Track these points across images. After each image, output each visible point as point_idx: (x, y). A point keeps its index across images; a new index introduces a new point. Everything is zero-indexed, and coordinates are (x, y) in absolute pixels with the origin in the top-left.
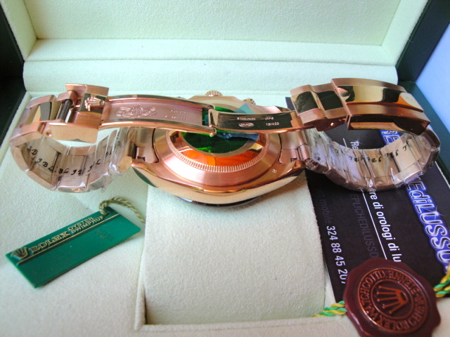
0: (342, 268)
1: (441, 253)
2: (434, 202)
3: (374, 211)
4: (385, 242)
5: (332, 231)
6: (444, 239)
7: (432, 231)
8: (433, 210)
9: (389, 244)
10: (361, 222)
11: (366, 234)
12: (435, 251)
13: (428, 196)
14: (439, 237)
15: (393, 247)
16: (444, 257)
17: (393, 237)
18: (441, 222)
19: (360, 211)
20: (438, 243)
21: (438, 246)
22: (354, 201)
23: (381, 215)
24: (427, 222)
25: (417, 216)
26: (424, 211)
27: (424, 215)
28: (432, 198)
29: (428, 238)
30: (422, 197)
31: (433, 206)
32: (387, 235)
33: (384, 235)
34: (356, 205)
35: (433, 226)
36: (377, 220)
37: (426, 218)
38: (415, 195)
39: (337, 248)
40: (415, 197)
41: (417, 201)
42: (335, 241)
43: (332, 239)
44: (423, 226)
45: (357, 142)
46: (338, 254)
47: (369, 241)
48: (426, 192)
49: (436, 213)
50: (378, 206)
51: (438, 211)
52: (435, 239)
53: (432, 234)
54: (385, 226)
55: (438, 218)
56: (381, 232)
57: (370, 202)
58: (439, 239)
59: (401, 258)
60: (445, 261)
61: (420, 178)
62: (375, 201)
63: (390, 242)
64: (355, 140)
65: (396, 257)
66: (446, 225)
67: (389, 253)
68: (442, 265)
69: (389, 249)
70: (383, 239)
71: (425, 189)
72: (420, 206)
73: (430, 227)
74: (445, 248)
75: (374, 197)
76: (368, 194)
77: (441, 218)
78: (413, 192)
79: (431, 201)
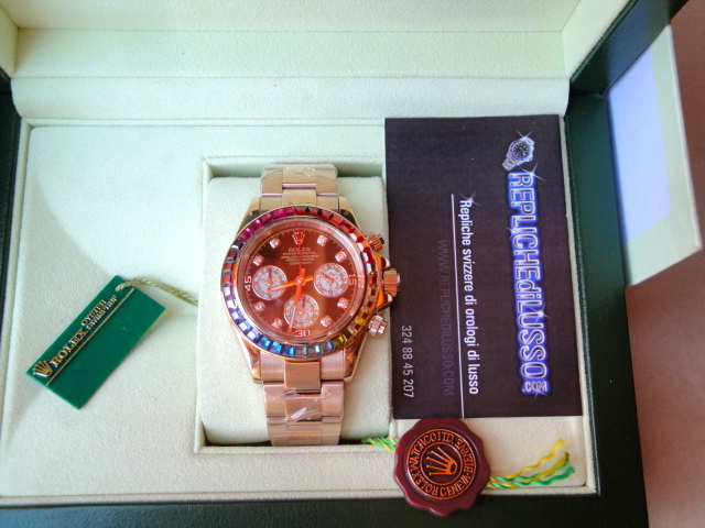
0: (408, 378)
1: (527, 366)
2: (545, 299)
3: (464, 307)
4: (466, 348)
5: (407, 332)
6: (536, 349)
8: (538, 309)
9: (469, 352)
10: (444, 322)
11: (445, 338)
12: (520, 362)
13: (540, 289)
14: (531, 346)
15: (473, 355)
16: (529, 370)
17: (476, 343)
18: (542, 325)
19: (446, 307)
20: (527, 353)
21: (526, 357)
22: (443, 293)
23: (470, 313)
24: (525, 325)
25: (515, 315)
26: (527, 310)
27: (524, 315)
28: (544, 292)
29: (518, 345)
30: (531, 290)
31: (541, 303)
32: (470, 340)
33: (467, 341)
34: (444, 299)
35: (530, 331)
36: (463, 315)
37: (526, 321)
38: (523, 286)
39: (408, 353)
40: (522, 290)
41: (523, 296)
42: (408, 345)
43: (405, 342)
44: (517, 329)
45: (470, 201)
46: (408, 361)
47: (446, 347)
48: (539, 284)
49: (541, 314)
50: (470, 300)
51: (546, 312)
52: (526, 348)
53: (525, 341)
54: (472, 329)
55: (541, 320)
56: (464, 335)
57: (463, 293)
58: (531, 348)
59: (478, 370)
60: (528, 375)
61: (538, 261)
62: (469, 293)
63: (472, 348)
64: (469, 196)
65: (472, 368)
66: (546, 331)
67: (466, 362)
68: (522, 380)
69: (467, 357)
70: (463, 344)
71: (539, 278)
72: (523, 303)
73: (525, 332)
74: (535, 360)
75: (469, 288)
76: (462, 284)
77: (544, 320)
78: (522, 282)
79: (540, 296)
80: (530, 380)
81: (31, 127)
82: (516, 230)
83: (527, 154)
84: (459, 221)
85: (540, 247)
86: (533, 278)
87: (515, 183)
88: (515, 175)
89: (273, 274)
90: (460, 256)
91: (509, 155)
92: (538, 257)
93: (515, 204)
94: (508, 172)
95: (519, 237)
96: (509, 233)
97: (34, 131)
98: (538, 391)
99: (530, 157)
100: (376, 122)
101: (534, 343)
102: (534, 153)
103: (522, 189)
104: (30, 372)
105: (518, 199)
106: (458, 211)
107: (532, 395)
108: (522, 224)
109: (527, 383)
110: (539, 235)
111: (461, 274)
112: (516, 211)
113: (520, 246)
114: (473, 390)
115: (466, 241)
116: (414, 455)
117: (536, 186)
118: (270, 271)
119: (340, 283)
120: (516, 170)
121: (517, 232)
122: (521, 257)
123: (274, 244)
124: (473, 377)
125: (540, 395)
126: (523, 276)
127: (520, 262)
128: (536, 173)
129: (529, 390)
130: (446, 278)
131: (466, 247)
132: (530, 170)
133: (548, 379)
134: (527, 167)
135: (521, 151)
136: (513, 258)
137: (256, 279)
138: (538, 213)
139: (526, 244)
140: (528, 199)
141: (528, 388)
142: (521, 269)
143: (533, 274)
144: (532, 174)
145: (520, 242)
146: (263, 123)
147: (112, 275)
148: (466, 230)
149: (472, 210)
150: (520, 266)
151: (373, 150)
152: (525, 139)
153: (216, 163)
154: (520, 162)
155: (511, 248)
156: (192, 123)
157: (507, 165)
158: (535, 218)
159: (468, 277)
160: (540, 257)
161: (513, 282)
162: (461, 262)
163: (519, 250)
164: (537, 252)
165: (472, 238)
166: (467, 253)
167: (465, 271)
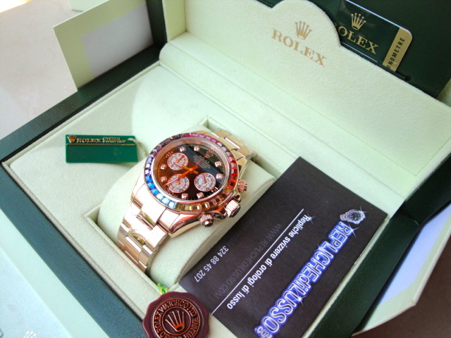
0: (204, 271)
1: (269, 318)
2: (309, 293)
3: (263, 262)
4: (245, 282)
5: (224, 251)
6: (281, 315)
7: (282, 304)
8: (300, 295)
9: (245, 286)
10: (246, 261)
11: (240, 269)
12: (267, 314)
13: (310, 287)
14: (280, 311)
15: (246, 289)
16: (268, 322)
17: (253, 284)
18: (296, 305)
19: (253, 255)
20: (275, 313)
21: (273, 314)
22: (258, 248)
23: (263, 268)
24: (286, 297)
25: (286, 288)
26: (294, 291)
27: (290, 292)
28: (311, 290)
29: (274, 304)
30: (305, 283)
31: (305, 293)
32: (251, 281)
33: (249, 279)
34: (256, 250)
35: (286, 303)
36: (259, 266)
37: (289, 296)
38: (302, 278)
39: (215, 260)
40: (300, 279)
41: (298, 283)
42: (218, 257)
43: (219, 254)
44: (281, 296)
45: (310, 219)
46: (212, 264)
47: (236, 274)
48: (312, 283)
49: (300, 299)
50: (269, 262)
51: (303, 300)
52: (277, 310)
53: (279, 305)
54: (258, 275)
55: (297, 302)
56: (250, 276)
57: (268, 256)
59: (242, 298)
60: (265, 324)
61: (321, 272)
62: (271, 258)
63: (248, 285)
64: (310, 216)
65: (240, 295)
66: (295, 310)
67: (239, 289)
68: (259, 324)
69: (242, 287)
70: (246, 280)
71: (314, 280)
72: (295, 286)
73: (283, 301)
74: (276, 319)
75: (274, 256)
76: (272, 251)
77: (299, 304)
78: (303, 275)
79: (307, 290)
80: (264, 328)
81: (159, 65)
83: (357, 220)
84: (296, 222)
85: (328, 267)
86: (311, 278)
87: (340, 228)
88: (343, 224)
89: (183, 159)
90: (283, 238)
91: (347, 214)
92: (322, 271)
93: (332, 237)
94: (340, 220)
95: (320, 253)
96: (317, 248)
97: (159, 67)
99: (358, 222)
100: (294, 155)
101: (283, 311)
102: (361, 222)
103: (341, 234)
104: (67, 136)
105: (336, 236)
106: (300, 218)
107: (258, 335)
108: (327, 249)
109: (261, 327)
110: (332, 261)
111: (275, 247)
112: (330, 241)
113: (318, 258)
114: (230, 306)
115: (292, 234)
116: (168, 304)
117: (350, 237)
118: (183, 157)
119: (208, 186)
120: (346, 222)
121: (322, 250)
122: (313, 264)
123: (196, 149)
124: (236, 299)
126: (307, 273)
127: (311, 265)
128: (355, 231)
129: (259, 332)
130: (265, 242)
131: (289, 237)
132: (353, 228)
133: (275, 335)
134: (353, 226)
135: (355, 216)
136: (309, 260)
137: (174, 155)
138: (340, 250)
139: (321, 259)
140: (341, 239)
141: (259, 330)
142: (308, 269)
143: (313, 276)
144: (352, 230)
145: (319, 256)
146: (245, 121)
147: (133, 134)
148: (296, 229)
149: (307, 224)
150: (309, 267)
151: (282, 164)
152: (361, 213)
153: (211, 121)
154: (350, 221)
155: (312, 254)
156: (216, 102)
157: (342, 217)
158: (337, 251)
159: (278, 251)
160: (324, 272)
161: (299, 271)
162: (281, 241)
163: (316, 260)
164: (324, 268)
165: (295, 235)
166: (287, 240)
167: (279, 247)
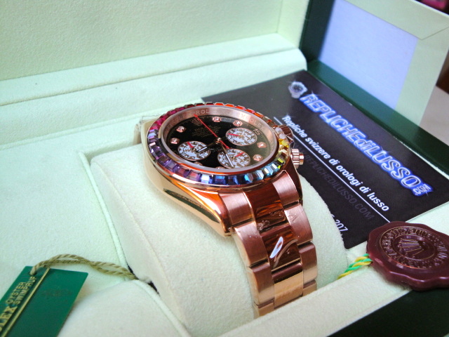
1: (404, 181)
2: (378, 144)
3: (334, 167)
4: (357, 188)
6: (400, 170)
7: (388, 166)
8: (380, 150)
9: (360, 189)
10: (328, 179)
11: (337, 187)
12: (398, 182)
13: (371, 141)
14: (396, 169)
15: (365, 190)
16: (408, 183)
17: (360, 182)
18: (391, 157)
19: (322, 171)
20: (397, 174)
21: (399, 177)
22: (312, 165)
23: (340, 168)
24: (380, 161)
25: (369, 159)
26: (374, 153)
27: (375, 157)
28: (374, 141)
29: (387, 173)
30: (365, 144)
31: (378, 147)
32: (355, 182)
33: (353, 183)
34: (316, 168)
35: (387, 163)
36: (337, 172)
37: (379, 159)
38: (359, 143)
40: (361, 145)
41: (364, 148)
44: (378, 165)
45: (288, 117)
47: (343, 192)
48: (367, 139)
49: (384, 152)
50: (334, 162)
51: (385, 149)
52: (394, 172)
53: (389, 169)
54: (350, 176)
55: (387, 155)
56: (348, 182)
57: (326, 161)
58: (397, 171)
59: (376, 195)
60: (410, 186)
61: (356, 130)
62: (329, 159)
63: (360, 186)
64: (285, 115)
65: (371, 196)
66: (395, 158)
67: (365, 195)
68: (410, 190)
69: (362, 192)
70: (353, 186)
71: (364, 136)
72: (368, 151)
73: (384, 165)
74: (405, 176)
75: (327, 156)
76: (322, 157)
77: (389, 154)
78: (357, 142)
79: (374, 144)
80: (415, 188)
82: (328, 121)
83: (302, 89)
85: (350, 122)
86: (361, 137)
87: (307, 102)
88: (303, 99)
89: (193, 145)
90: (307, 144)
91: (292, 92)
93: (317, 110)
94: (298, 100)
96: (326, 123)
98: (425, 191)
99: (305, 89)
102: (306, 87)
103: (315, 103)
105: (315, 107)
106: (285, 123)
107: (424, 195)
108: (329, 117)
109: (414, 190)
110: (344, 117)
111: (316, 152)
112: (320, 113)
113: (338, 126)
114: (385, 208)
115: (303, 135)
117: (321, 99)
118: (189, 144)
119: (250, 136)
120: (302, 96)
121: (332, 122)
122: (345, 131)
124: (377, 201)
125: (429, 193)
126: (355, 139)
127: (346, 133)
129: (420, 193)
131: (306, 138)
132: (310, 94)
133: (424, 181)
134: (308, 93)
135: (297, 88)
136: (339, 133)
137: (181, 152)
138: (333, 109)
139: (341, 124)
140: (321, 105)
141: (417, 192)
142: (350, 136)
143: (359, 136)
144: (313, 95)
145: (336, 124)
148: (298, 130)
149: (294, 120)
150: (348, 135)
152: (295, 83)
154: (302, 93)
155: (334, 129)
157: (295, 96)
158: (334, 112)
159: (321, 151)
160: (355, 127)
161: (351, 144)
162: (310, 146)
163: (340, 129)
164: (351, 126)
165: (305, 132)
166: (309, 140)
167: (316, 149)
